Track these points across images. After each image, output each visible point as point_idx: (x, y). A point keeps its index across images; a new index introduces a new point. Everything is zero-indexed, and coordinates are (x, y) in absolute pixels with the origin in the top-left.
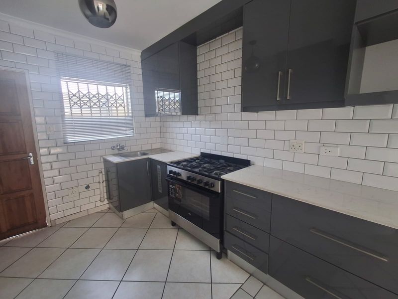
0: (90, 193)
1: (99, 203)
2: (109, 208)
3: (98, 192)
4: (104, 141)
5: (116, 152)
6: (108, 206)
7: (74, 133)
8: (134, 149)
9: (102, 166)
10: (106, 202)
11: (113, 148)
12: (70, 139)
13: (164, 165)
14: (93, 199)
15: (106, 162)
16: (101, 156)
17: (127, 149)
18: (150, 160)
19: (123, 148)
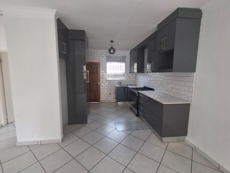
0: (110, 95)
1: (113, 99)
2: (115, 102)
3: (113, 96)
4: (116, 80)
5: (119, 84)
6: (115, 101)
7: (108, 78)
8: (124, 84)
9: (115, 88)
10: (115, 99)
11: (118, 83)
12: (107, 79)
13: (129, 88)
14: (111, 98)
15: (116, 86)
16: (115, 85)
17: (122, 84)
18: (127, 87)
19: (121, 83)
